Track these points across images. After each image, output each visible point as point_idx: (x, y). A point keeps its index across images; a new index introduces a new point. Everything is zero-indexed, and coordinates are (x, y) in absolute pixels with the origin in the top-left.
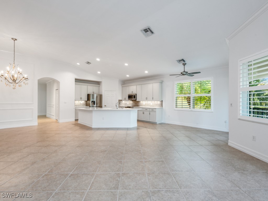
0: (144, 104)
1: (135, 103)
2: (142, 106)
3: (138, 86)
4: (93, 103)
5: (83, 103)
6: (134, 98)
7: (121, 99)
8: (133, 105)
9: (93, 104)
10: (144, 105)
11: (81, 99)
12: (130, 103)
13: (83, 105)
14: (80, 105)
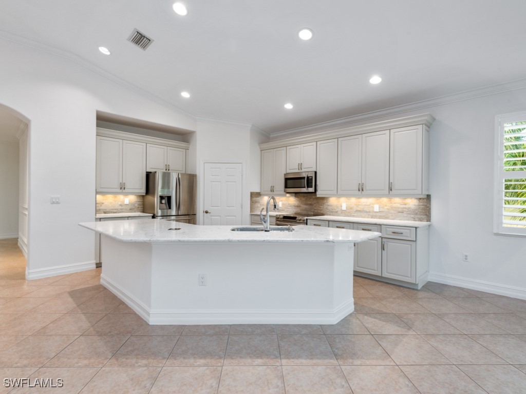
0: (344, 208)
1: (306, 204)
2: (335, 213)
3: (322, 145)
4: (163, 201)
5: (130, 204)
6: (309, 185)
7: (257, 190)
8: (298, 210)
9: (164, 206)
10: (344, 213)
11: (122, 187)
12: (287, 203)
13: (131, 209)
14: (121, 209)
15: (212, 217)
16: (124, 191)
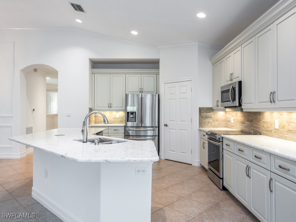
2: (269, 131)
4: (132, 116)
7: (211, 106)
9: (132, 119)
11: (110, 106)
13: (120, 121)
14: (114, 121)
15: (170, 130)
16: (111, 109)
